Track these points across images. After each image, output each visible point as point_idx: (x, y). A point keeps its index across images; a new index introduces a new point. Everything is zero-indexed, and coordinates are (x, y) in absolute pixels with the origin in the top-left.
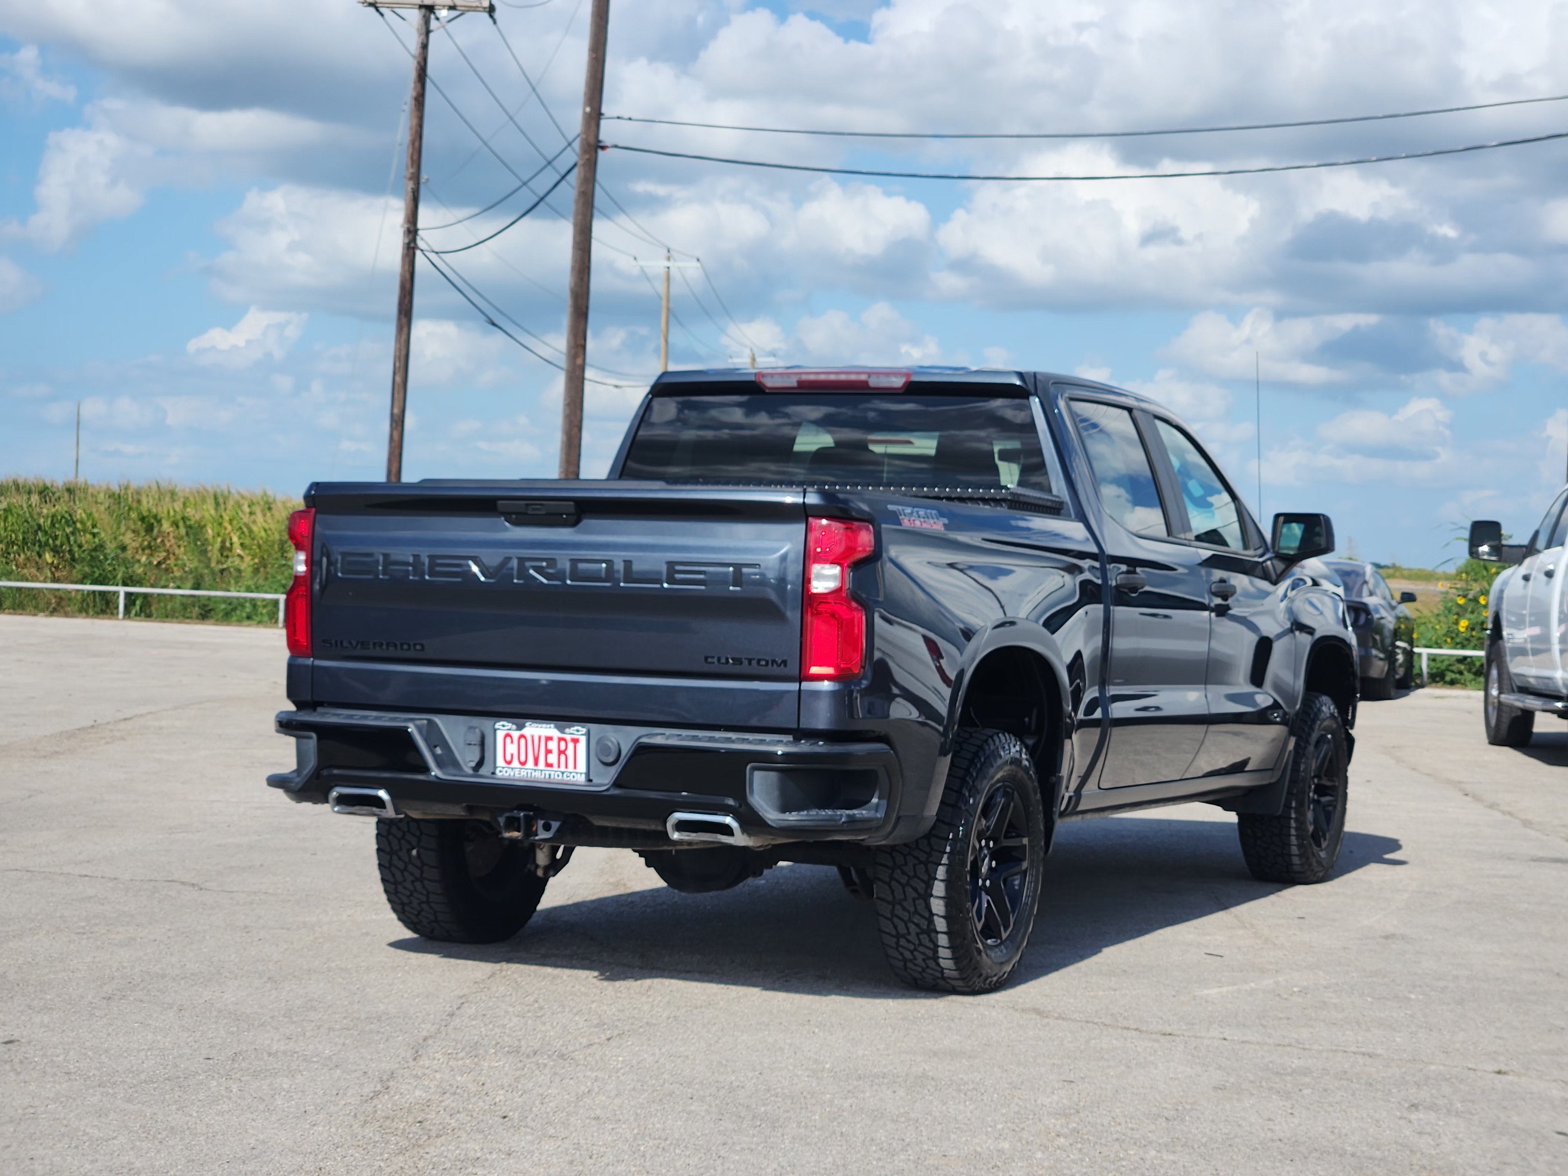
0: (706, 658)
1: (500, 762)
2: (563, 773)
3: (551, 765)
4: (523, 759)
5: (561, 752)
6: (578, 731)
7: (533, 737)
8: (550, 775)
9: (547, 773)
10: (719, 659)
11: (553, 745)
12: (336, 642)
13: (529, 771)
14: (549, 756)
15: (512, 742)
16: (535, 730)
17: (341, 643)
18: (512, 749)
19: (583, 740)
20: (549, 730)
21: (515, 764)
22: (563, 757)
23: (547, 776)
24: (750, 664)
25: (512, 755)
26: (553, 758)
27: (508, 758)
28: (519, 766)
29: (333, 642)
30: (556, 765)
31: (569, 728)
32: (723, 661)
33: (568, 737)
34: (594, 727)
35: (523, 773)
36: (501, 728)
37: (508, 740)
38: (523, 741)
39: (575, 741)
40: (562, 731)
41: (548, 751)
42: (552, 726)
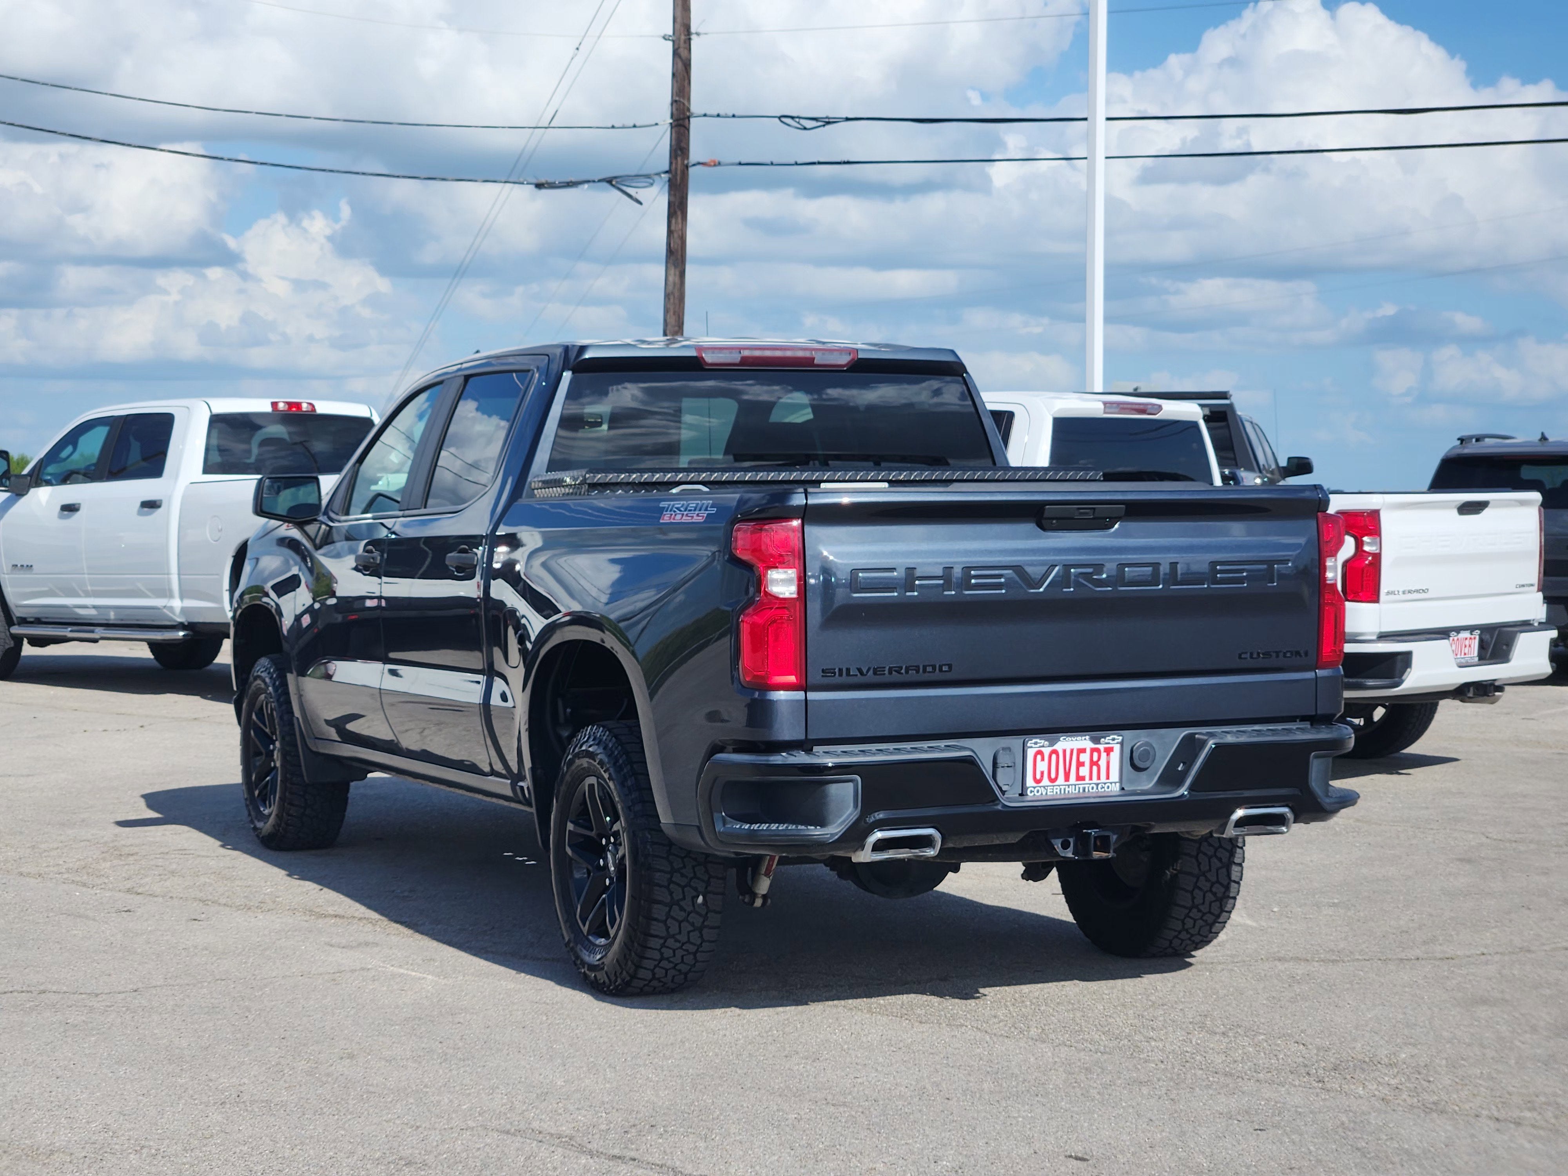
0: (1240, 655)
1: (1030, 782)
2: (1097, 785)
3: (1083, 778)
4: (1053, 776)
5: (1093, 763)
6: (1114, 740)
7: (1064, 751)
8: (1084, 789)
9: (1081, 786)
10: (1251, 654)
11: (1085, 758)
12: (840, 670)
13: (1062, 787)
14: (1081, 769)
15: (1043, 759)
16: (1067, 744)
17: (848, 670)
18: (1042, 766)
19: (1117, 748)
20: (1084, 742)
21: (1046, 782)
22: (1095, 768)
23: (1081, 791)
24: (1277, 656)
25: (1042, 773)
26: (1084, 771)
27: (1038, 777)
28: (1049, 783)
29: (837, 670)
30: (1087, 778)
31: (1105, 738)
32: (1255, 656)
33: (1101, 747)
34: (1127, 733)
35: (1057, 790)
36: (1033, 745)
37: (1039, 757)
38: (1054, 757)
39: (1109, 751)
40: (1096, 740)
41: (1080, 764)
42: (1087, 737)
